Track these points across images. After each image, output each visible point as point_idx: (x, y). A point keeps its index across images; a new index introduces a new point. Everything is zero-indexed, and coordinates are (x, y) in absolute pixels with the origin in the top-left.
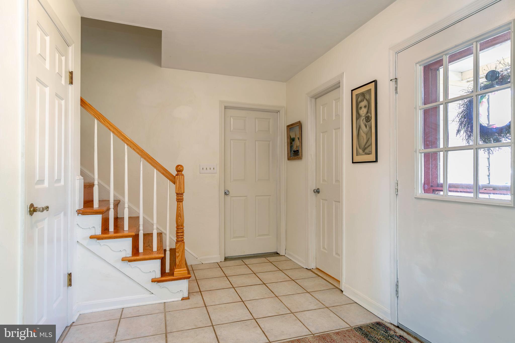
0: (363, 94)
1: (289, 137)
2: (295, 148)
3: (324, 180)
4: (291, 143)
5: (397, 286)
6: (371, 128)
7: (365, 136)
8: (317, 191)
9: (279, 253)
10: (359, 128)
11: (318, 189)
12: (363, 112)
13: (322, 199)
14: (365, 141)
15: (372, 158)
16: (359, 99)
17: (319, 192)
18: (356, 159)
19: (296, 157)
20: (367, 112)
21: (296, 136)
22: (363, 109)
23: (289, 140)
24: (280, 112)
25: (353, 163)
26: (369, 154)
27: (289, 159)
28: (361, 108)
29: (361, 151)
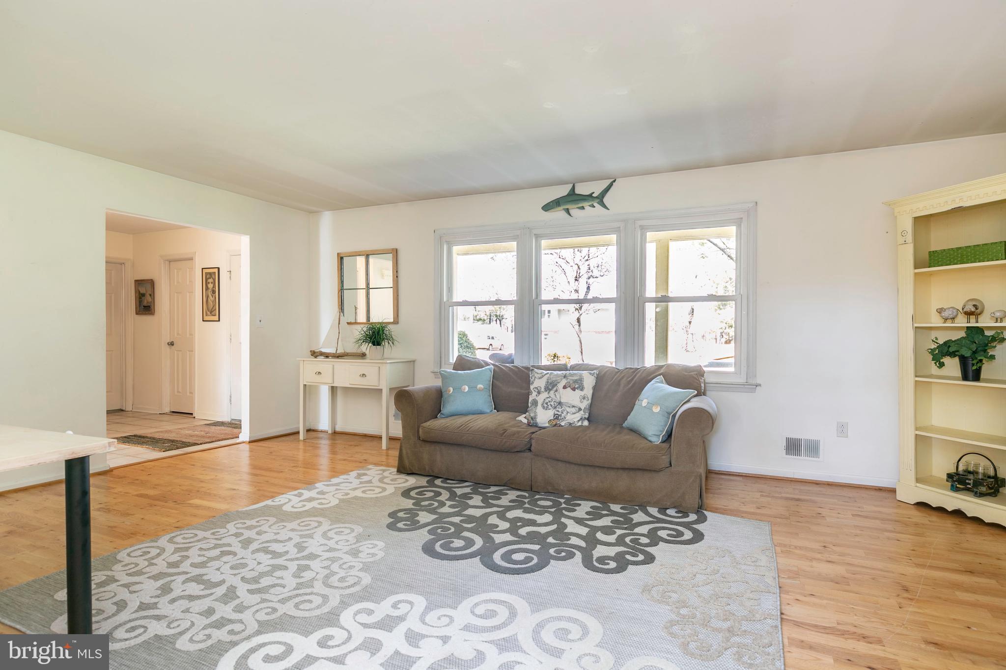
0: (210, 274)
1: (138, 292)
2: (145, 304)
3: (178, 334)
4: (140, 298)
5: (231, 397)
6: (215, 298)
7: (212, 304)
8: (171, 344)
9: (124, 409)
10: (207, 297)
11: (173, 342)
12: (210, 286)
13: (177, 351)
14: (212, 307)
15: (216, 318)
16: (208, 276)
17: (173, 345)
18: (206, 318)
19: (147, 312)
20: (213, 287)
21: (146, 291)
22: (210, 284)
23: (137, 294)
24: (125, 265)
25: (203, 321)
26: (214, 316)
27: (137, 314)
28: (209, 283)
29: (209, 313)
